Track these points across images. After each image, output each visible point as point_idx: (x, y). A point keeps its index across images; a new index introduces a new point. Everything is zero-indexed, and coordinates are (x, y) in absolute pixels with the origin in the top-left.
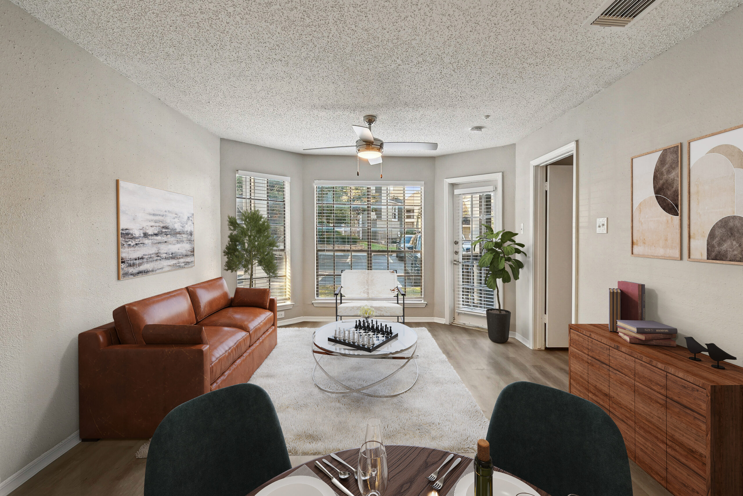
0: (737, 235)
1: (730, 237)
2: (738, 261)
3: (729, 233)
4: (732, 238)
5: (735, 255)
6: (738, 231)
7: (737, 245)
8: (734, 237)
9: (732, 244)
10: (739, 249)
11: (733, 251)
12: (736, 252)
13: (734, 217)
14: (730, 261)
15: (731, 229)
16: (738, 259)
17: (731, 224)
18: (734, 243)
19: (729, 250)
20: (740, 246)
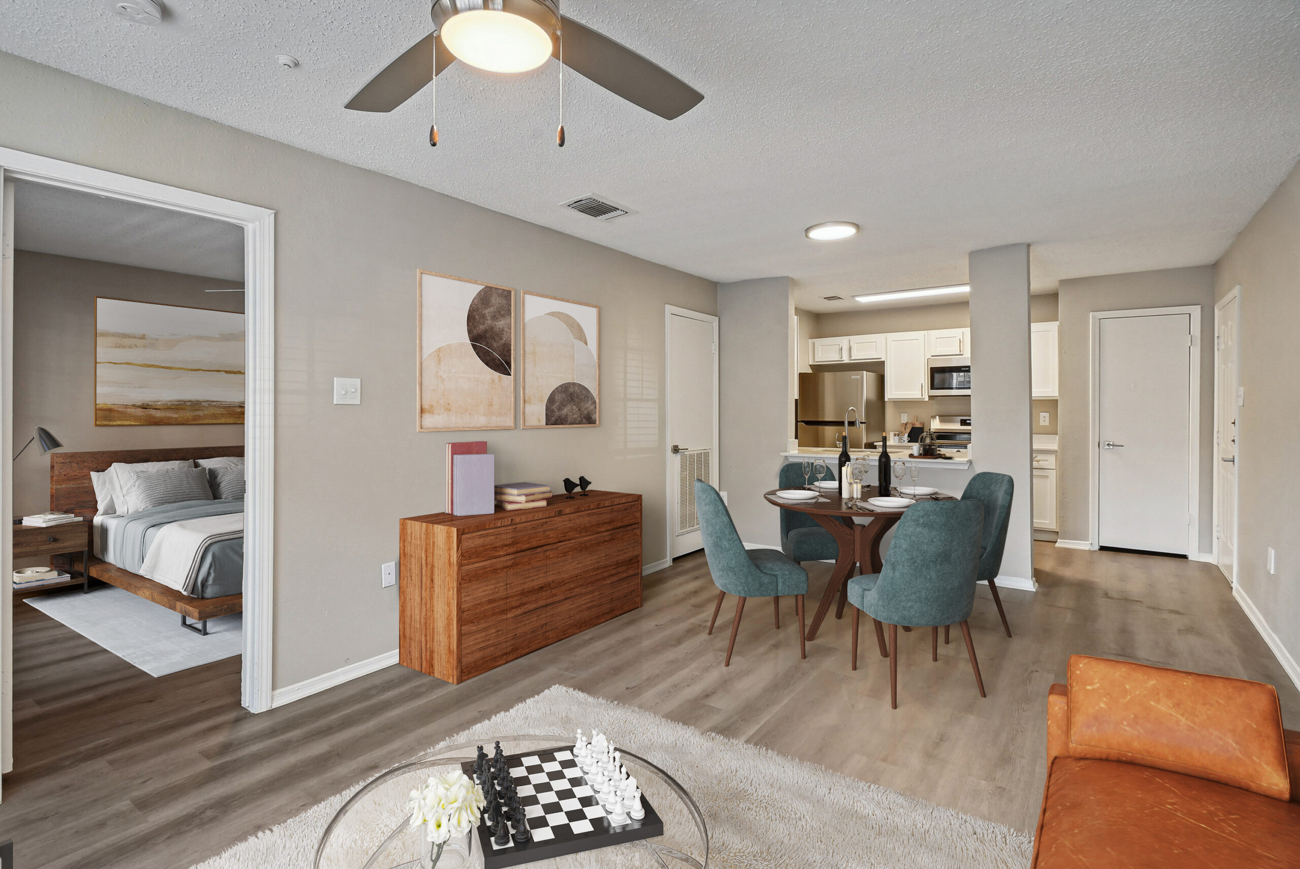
0: (577, 400)
1: (570, 402)
2: (578, 424)
3: (568, 398)
4: (572, 403)
5: (575, 419)
6: (578, 396)
7: (577, 410)
8: (575, 401)
9: (572, 408)
10: (579, 413)
11: (573, 415)
12: (575, 416)
13: (574, 384)
14: (570, 424)
15: (571, 395)
16: (577, 422)
17: (571, 390)
18: (574, 407)
19: (569, 414)
20: (579, 410)
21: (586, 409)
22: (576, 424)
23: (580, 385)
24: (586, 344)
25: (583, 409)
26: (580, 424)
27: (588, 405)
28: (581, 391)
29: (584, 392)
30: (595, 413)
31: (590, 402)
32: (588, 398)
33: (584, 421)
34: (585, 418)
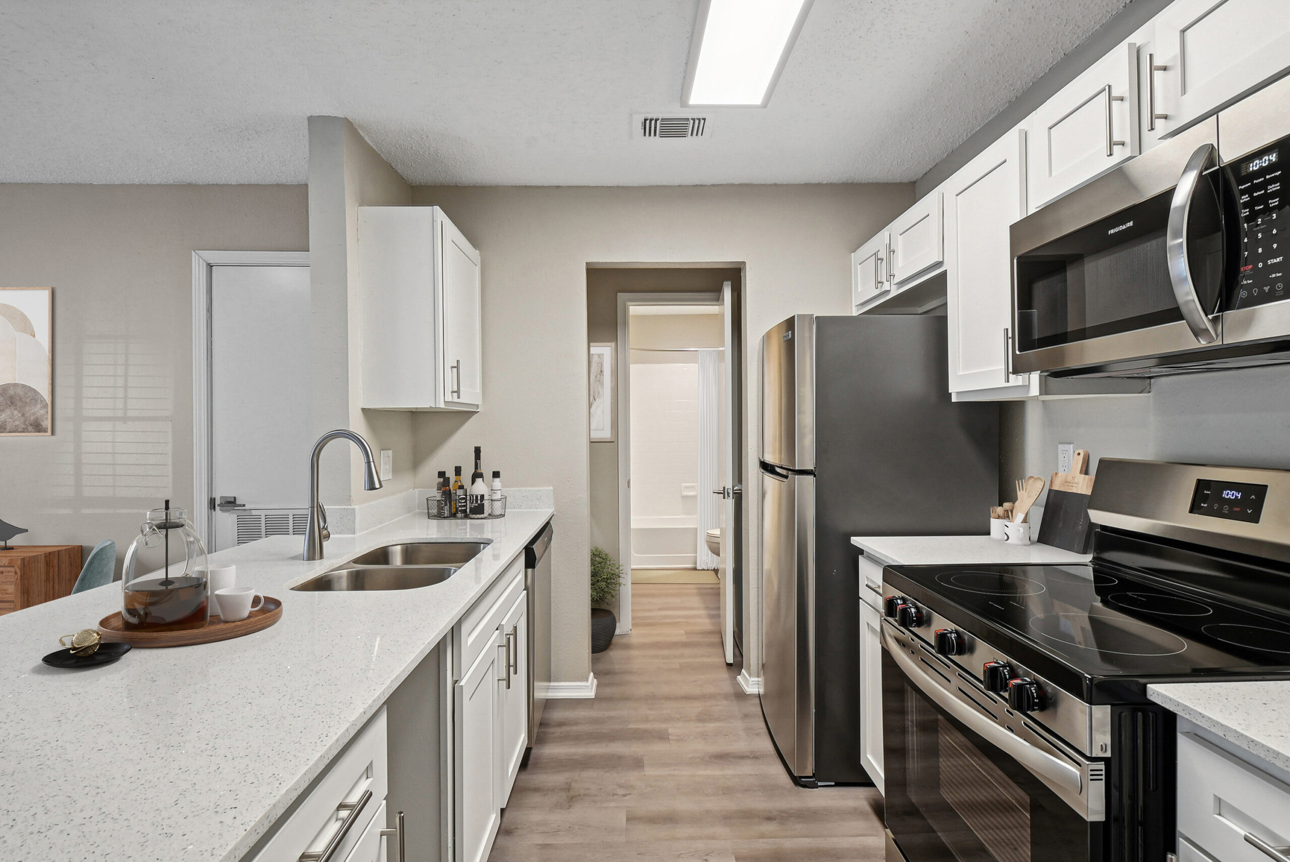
0: (19, 404)
1: (10, 406)
2: (21, 432)
3: (8, 402)
4: (13, 408)
5: (16, 426)
6: (21, 399)
7: (20, 415)
8: (16, 405)
9: (13, 414)
10: (22, 419)
11: (14, 421)
12: (17, 423)
13: (15, 385)
14: (10, 432)
15: (11, 397)
16: (20, 430)
17: (11, 392)
18: (16, 412)
19: (8, 420)
20: (23, 415)
21: (33, 414)
22: (19, 432)
23: (24, 386)
24: (34, 336)
25: (28, 415)
26: (24, 432)
27: (37, 409)
28: (26, 394)
29: (29, 394)
30: (47, 419)
31: (39, 406)
32: (36, 401)
33: (30, 428)
34: (31, 425)
